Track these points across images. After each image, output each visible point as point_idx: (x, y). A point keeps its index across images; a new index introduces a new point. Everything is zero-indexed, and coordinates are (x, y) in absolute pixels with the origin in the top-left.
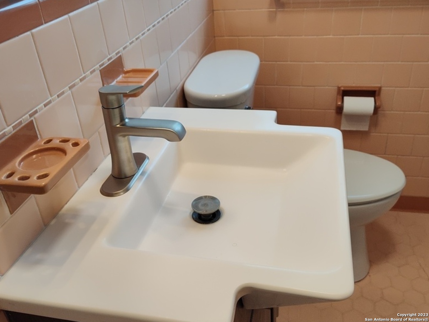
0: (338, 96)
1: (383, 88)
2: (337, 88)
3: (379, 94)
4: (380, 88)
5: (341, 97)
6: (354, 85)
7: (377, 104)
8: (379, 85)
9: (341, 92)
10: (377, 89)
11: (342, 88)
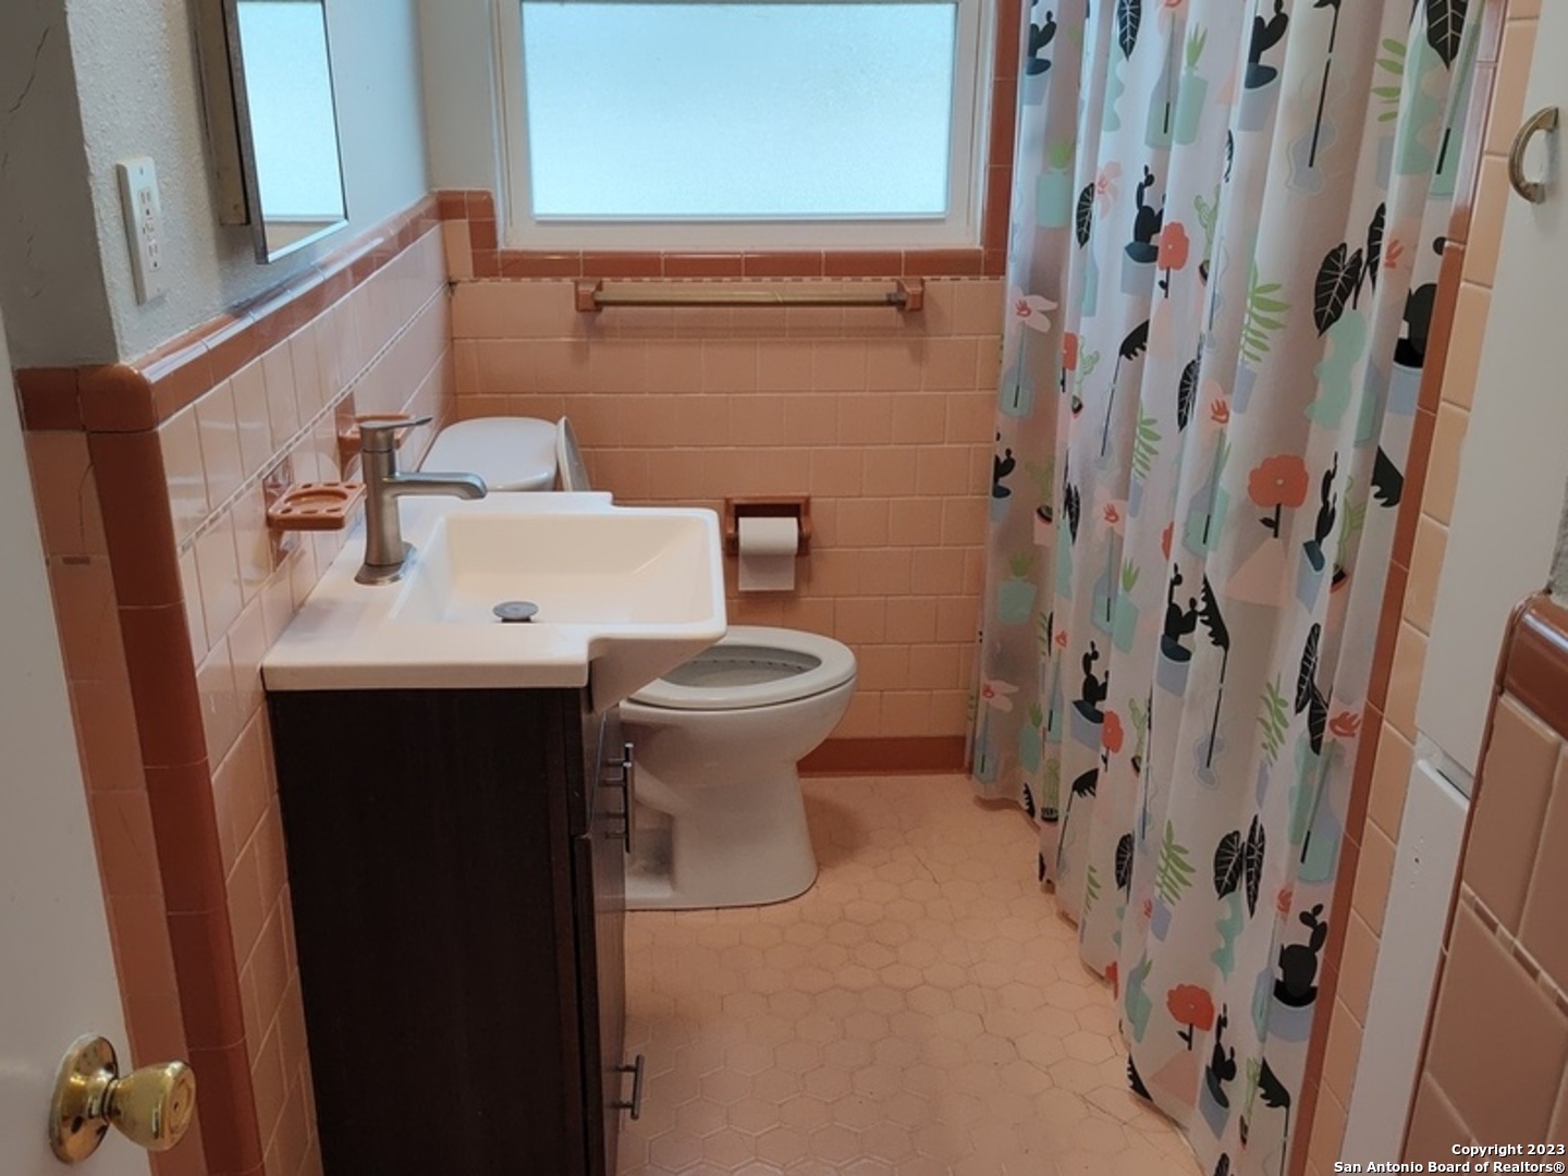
0: (728, 518)
1: (813, 500)
2: (723, 502)
3: (807, 513)
4: (808, 500)
5: (733, 520)
6: (757, 495)
7: (804, 530)
8: (805, 494)
9: (733, 510)
10: (802, 501)
11: (736, 502)
